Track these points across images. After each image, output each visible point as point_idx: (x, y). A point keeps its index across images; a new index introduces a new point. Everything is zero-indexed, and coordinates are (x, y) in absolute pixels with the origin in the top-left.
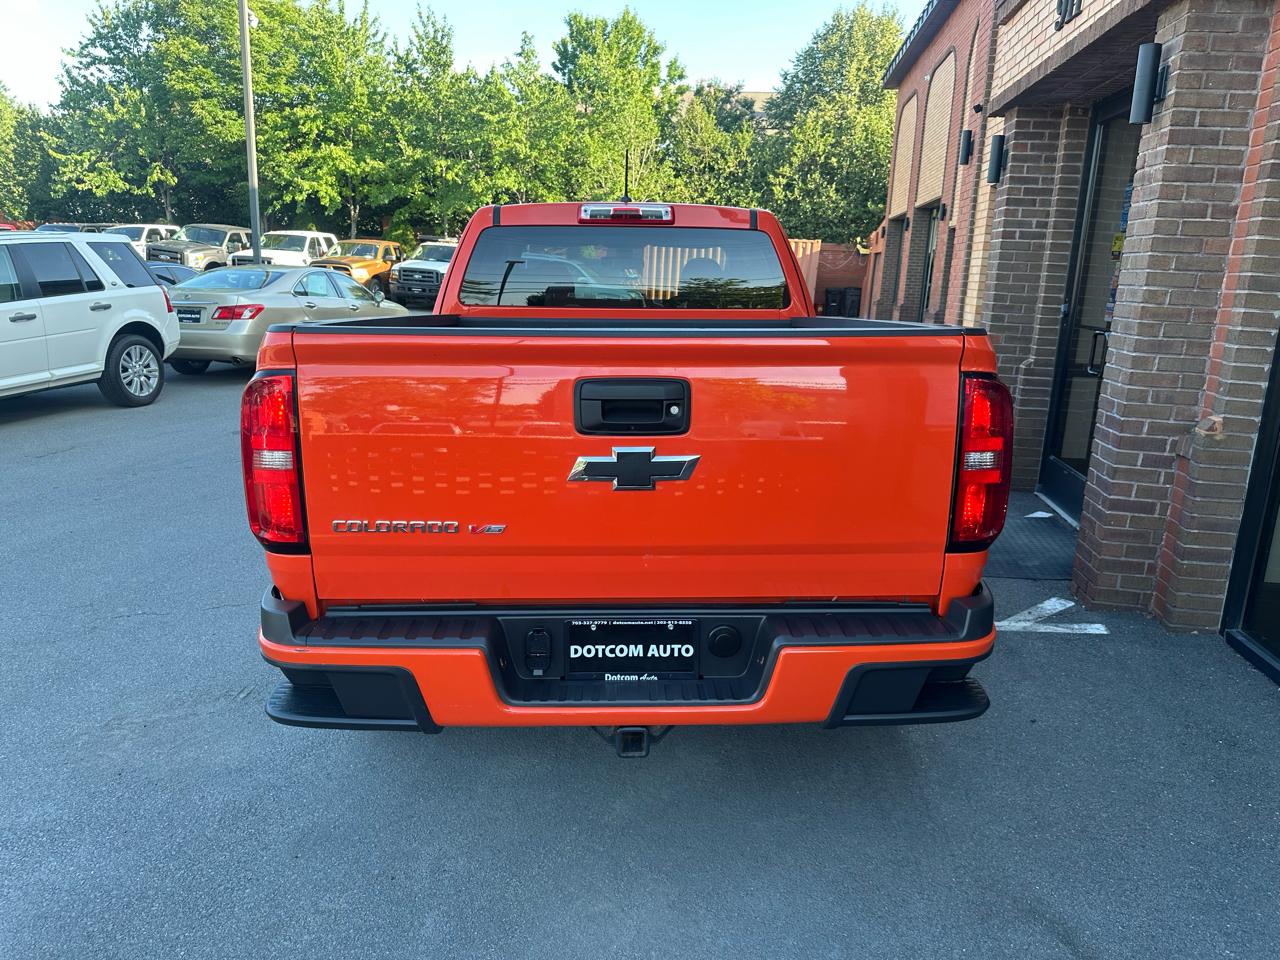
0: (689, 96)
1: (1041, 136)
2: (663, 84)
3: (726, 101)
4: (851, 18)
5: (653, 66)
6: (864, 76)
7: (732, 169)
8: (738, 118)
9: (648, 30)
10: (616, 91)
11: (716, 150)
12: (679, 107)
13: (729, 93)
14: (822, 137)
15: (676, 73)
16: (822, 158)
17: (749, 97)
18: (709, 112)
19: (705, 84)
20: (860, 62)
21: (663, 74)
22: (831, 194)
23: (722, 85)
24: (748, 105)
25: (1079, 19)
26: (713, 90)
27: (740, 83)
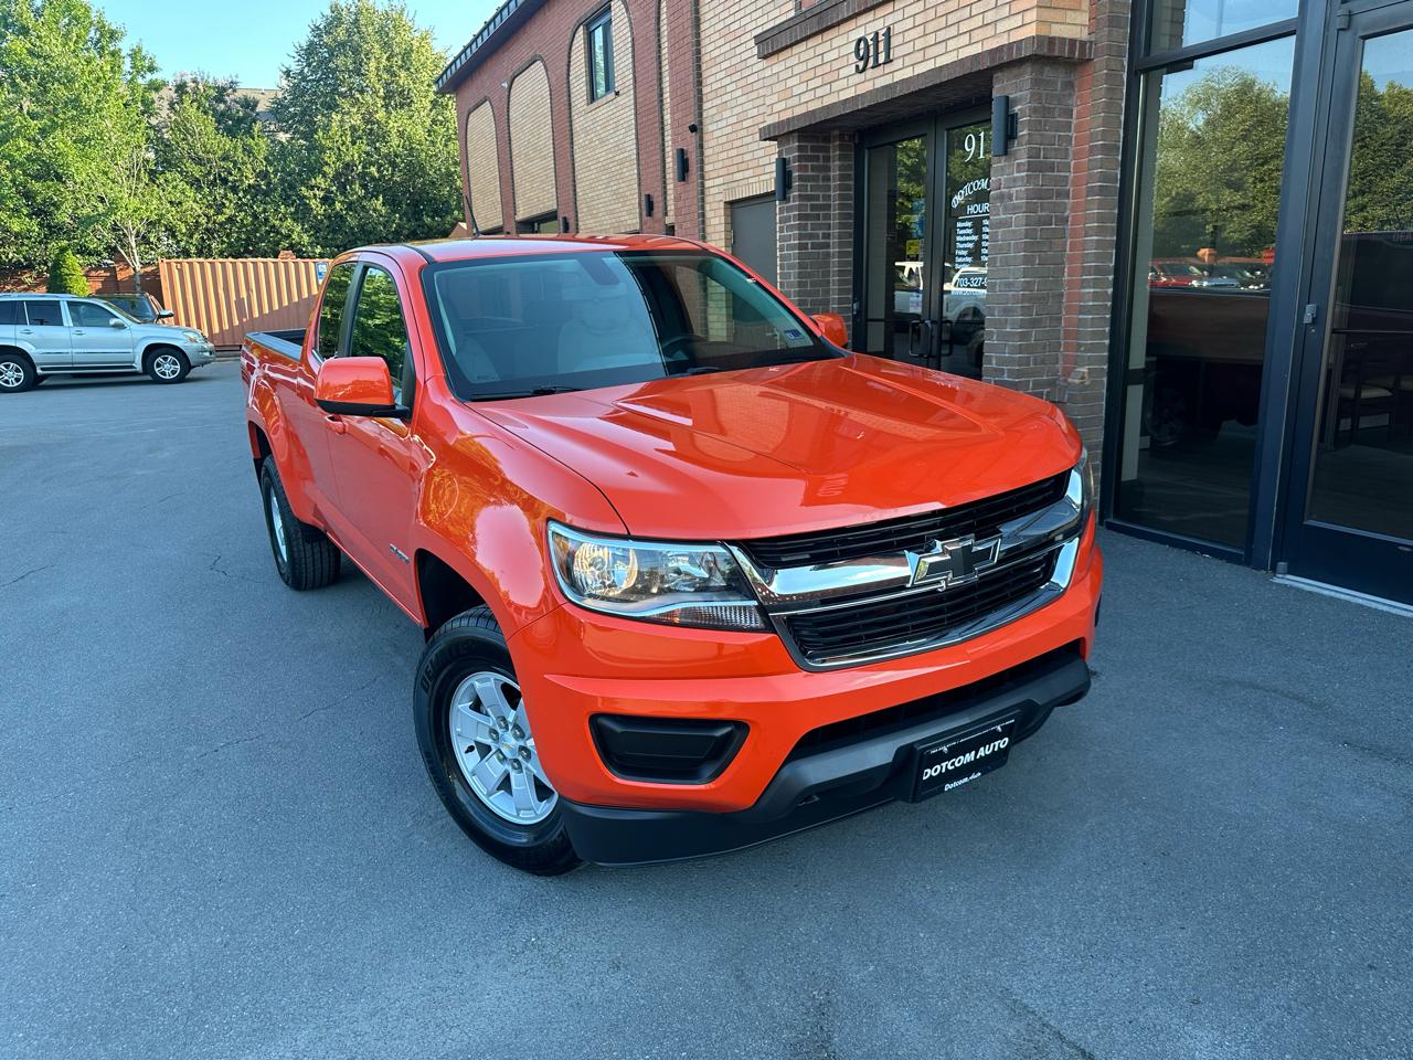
0: (168, 93)
1: (817, 159)
2: (129, 77)
3: (220, 99)
4: (353, 9)
5: (113, 54)
6: (385, 76)
7: (252, 182)
8: (239, 121)
9: (94, 9)
10: (85, 86)
11: (225, 158)
12: (156, 105)
13: (222, 91)
14: (354, 143)
15: (143, 64)
16: (360, 167)
17: (251, 95)
18: (206, 113)
19: (188, 79)
20: (378, 60)
21: (127, 66)
22: (379, 207)
23: (211, 80)
24: (249, 104)
25: (888, 68)
26: (200, 87)
27: (234, 79)
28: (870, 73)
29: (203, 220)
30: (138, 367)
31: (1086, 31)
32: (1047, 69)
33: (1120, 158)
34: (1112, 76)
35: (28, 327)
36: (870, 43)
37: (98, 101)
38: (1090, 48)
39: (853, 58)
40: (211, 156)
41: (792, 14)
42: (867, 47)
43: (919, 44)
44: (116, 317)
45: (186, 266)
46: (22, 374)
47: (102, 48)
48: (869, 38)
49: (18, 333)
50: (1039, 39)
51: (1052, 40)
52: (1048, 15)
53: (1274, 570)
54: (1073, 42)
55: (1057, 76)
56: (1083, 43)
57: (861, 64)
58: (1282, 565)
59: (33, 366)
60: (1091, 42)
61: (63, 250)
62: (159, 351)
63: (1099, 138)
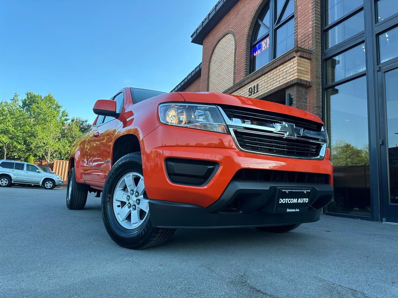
0: (69, 121)
2: (60, 117)
3: (82, 124)
5: (58, 111)
8: (86, 129)
9: (56, 101)
10: (48, 116)
12: (65, 124)
13: (83, 122)
15: (64, 114)
18: (77, 127)
19: (75, 119)
23: (81, 120)
24: (89, 126)
25: (257, 93)
26: (78, 121)
27: (87, 120)
28: (252, 95)
29: (69, 152)
30: (41, 183)
31: (310, 80)
32: (300, 88)
33: (321, 110)
34: (317, 89)
35: (14, 170)
36: (253, 88)
37: (51, 120)
38: (311, 83)
39: (248, 93)
40: (76, 136)
41: (233, 85)
42: (252, 89)
43: (266, 86)
44: (38, 169)
45: (62, 162)
46: (7, 182)
47: (55, 110)
48: (252, 88)
49: (10, 171)
50: (298, 79)
51: (301, 80)
52: (300, 74)
53: (382, 221)
54: (307, 81)
55: (303, 90)
56: (309, 82)
57: (250, 94)
58: (384, 219)
59: (11, 180)
60: (311, 82)
61: (30, 155)
62: (48, 180)
63: (315, 104)
